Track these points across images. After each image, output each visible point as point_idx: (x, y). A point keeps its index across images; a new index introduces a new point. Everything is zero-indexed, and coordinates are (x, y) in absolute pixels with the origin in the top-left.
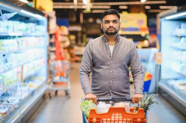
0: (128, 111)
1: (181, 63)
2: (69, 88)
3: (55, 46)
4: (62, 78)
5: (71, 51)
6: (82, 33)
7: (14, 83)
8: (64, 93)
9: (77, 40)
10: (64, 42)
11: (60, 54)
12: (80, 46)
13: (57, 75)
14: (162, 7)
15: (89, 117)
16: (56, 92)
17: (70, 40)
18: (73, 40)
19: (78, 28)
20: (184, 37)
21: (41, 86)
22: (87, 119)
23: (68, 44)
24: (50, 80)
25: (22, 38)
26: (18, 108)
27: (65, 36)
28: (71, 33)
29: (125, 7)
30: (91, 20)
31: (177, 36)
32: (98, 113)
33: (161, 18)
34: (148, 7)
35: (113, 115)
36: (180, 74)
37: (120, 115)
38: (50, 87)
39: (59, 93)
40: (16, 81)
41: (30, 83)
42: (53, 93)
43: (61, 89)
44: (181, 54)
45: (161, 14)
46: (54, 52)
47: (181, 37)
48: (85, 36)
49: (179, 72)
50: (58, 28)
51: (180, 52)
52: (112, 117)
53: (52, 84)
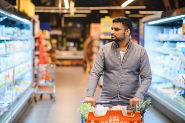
0: (125, 114)
1: (164, 67)
2: (54, 91)
3: (38, 50)
4: (47, 81)
5: (53, 55)
6: (63, 37)
7: (3, 87)
8: (49, 97)
9: (57, 44)
10: (46, 46)
11: (44, 58)
12: (60, 50)
13: (43, 78)
14: (141, 12)
15: (87, 119)
16: (41, 96)
17: (51, 44)
18: (55, 44)
19: (59, 32)
20: (167, 41)
21: (27, 90)
22: (86, 121)
23: (49, 47)
24: (35, 84)
25: (10, 42)
26: (8, 112)
27: (47, 40)
28: (53, 37)
29: (106, 12)
30: (70, 24)
31: (159, 41)
32: (96, 116)
33: (144, 23)
34: (128, 12)
35: (111, 117)
36: (163, 78)
37: (118, 117)
38: (36, 91)
39: (44, 96)
40: (5, 84)
41: (17, 86)
42: (38, 97)
43: (46, 93)
44: (164, 58)
45: (144, 19)
46: (38, 55)
47: (164, 42)
48: (65, 40)
49: (162, 76)
50: (41, 32)
51: (162, 56)
52: (110, 120)
53: (37, 87)
